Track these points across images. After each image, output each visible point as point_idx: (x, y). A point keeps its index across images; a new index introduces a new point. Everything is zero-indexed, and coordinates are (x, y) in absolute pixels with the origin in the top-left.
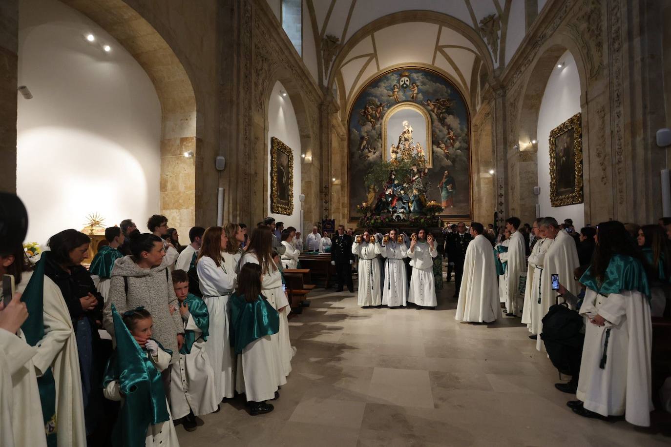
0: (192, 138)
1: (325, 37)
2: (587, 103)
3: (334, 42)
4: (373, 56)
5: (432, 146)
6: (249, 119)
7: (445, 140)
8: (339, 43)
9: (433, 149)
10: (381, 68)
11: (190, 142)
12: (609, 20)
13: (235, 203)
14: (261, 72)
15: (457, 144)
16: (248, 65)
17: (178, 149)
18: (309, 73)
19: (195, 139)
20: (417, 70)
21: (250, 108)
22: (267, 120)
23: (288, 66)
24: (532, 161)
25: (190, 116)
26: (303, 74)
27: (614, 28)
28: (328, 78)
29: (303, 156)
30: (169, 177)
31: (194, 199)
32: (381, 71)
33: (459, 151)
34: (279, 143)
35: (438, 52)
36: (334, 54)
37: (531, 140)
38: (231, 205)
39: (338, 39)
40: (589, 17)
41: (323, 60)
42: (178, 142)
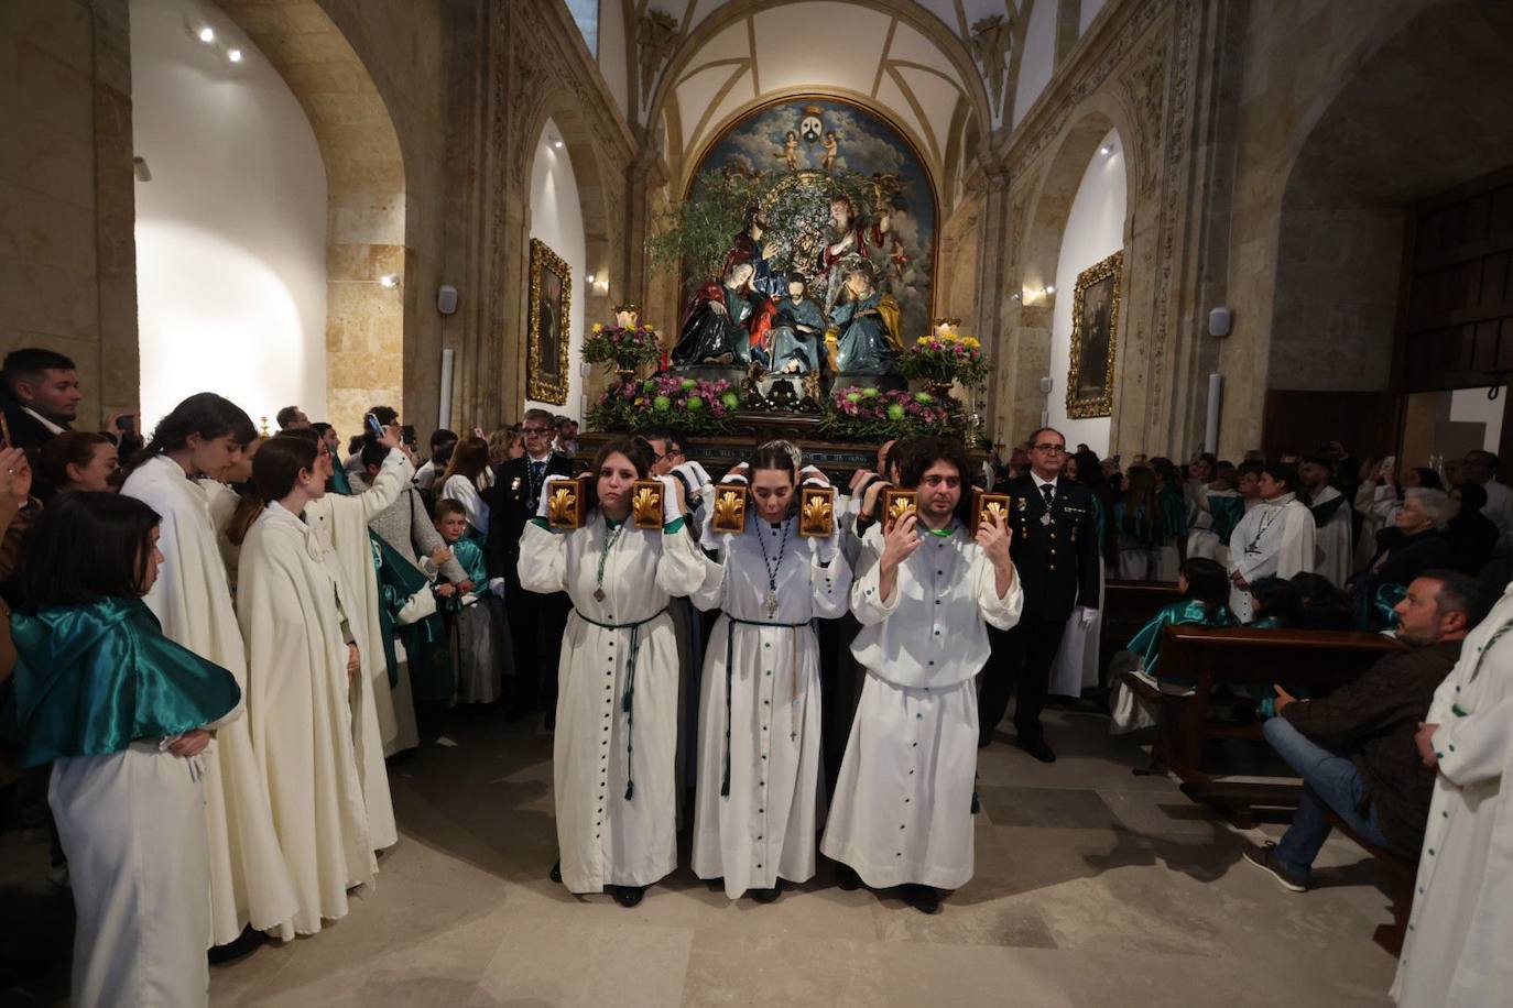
0: (396, 248)
1: (647, 14)
2: (1133, 237)
3: (667, 28)
4: (749, 64)
6: (501, 210)
8: (678, 29)
10: (763, 92)
11: (392, 256)
12: (1172, 100)
13: (476, 382)
14: (519, 102)
15: (910, 275)
16: (501, 94)
17: (365, 267)
18: (611, 99)
19: (402, 250)
20: (839, 104)
21: (504, 185)
22: (529, 206)
23: (570, 83)
24: (1044, 327)
25: (391, 201)
26: (599, 100)
27: (1176, 119)
28: (649, 106)
29: (591, 279)
30: (345, 322)
31: (401, 370)
32: (763, 97)
33: (912, 289)
34: (545, 251)
35: (885, 73)
36: (664, 55)
37: (1045, 286)
38: (467, 383)
39: (676, 21)
40: (1152, 77)
41: (640, 68)
42: (365, 252)
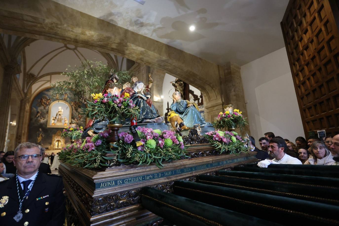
5: (71, 119)
7: (77, 117)
9: (71, 120)
15: (82, 120)
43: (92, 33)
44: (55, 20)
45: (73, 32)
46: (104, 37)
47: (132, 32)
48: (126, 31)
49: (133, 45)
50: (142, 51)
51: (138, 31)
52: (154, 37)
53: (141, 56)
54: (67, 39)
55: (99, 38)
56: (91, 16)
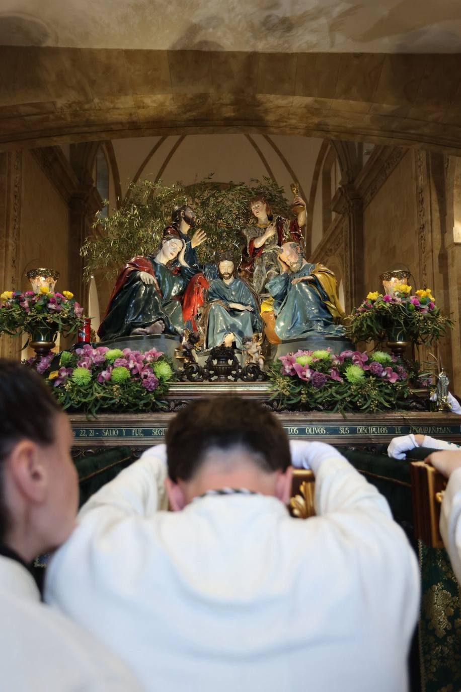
43: (159, 97)
44: (73, 96)
45: (118, 109)
46: (191, 99)
47: (270, 54)
48: (252, 58)
49: (273, 96)
50: (306, 106)
51: (286, 45)
52: (343, 44)
53: (316, 120)
54: (114, 127)
55: (179, 104)
56: (150, 52)
